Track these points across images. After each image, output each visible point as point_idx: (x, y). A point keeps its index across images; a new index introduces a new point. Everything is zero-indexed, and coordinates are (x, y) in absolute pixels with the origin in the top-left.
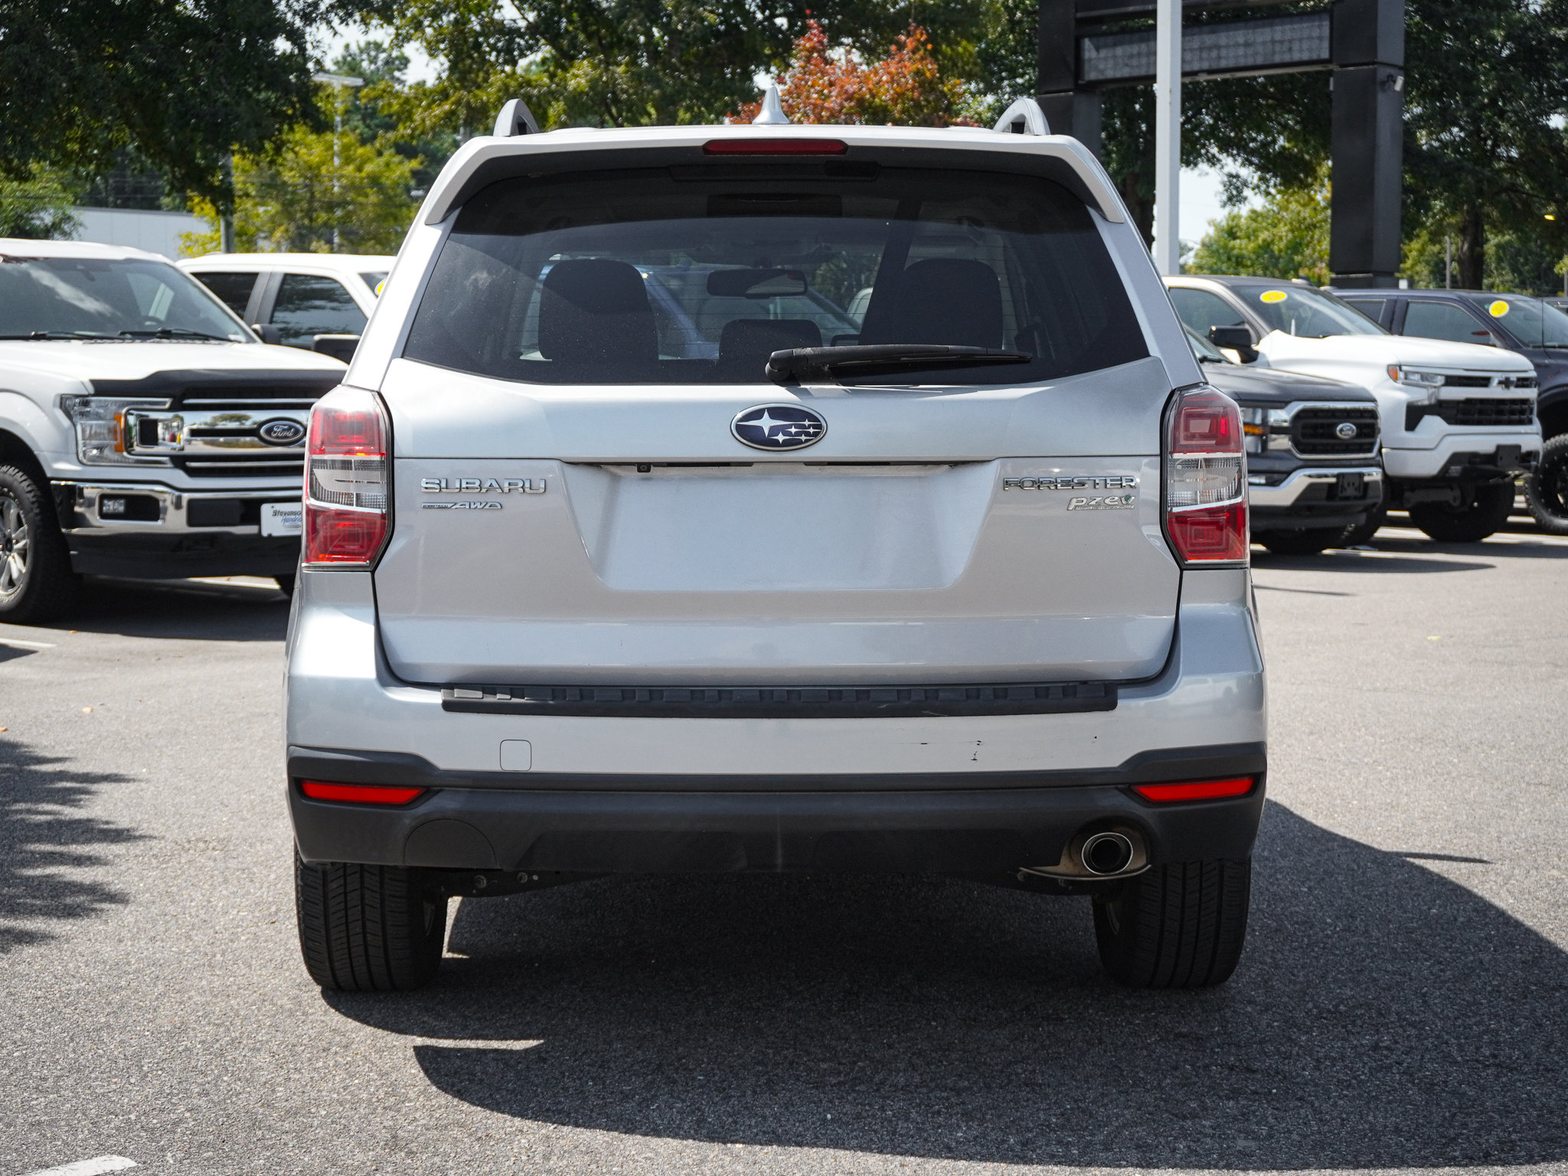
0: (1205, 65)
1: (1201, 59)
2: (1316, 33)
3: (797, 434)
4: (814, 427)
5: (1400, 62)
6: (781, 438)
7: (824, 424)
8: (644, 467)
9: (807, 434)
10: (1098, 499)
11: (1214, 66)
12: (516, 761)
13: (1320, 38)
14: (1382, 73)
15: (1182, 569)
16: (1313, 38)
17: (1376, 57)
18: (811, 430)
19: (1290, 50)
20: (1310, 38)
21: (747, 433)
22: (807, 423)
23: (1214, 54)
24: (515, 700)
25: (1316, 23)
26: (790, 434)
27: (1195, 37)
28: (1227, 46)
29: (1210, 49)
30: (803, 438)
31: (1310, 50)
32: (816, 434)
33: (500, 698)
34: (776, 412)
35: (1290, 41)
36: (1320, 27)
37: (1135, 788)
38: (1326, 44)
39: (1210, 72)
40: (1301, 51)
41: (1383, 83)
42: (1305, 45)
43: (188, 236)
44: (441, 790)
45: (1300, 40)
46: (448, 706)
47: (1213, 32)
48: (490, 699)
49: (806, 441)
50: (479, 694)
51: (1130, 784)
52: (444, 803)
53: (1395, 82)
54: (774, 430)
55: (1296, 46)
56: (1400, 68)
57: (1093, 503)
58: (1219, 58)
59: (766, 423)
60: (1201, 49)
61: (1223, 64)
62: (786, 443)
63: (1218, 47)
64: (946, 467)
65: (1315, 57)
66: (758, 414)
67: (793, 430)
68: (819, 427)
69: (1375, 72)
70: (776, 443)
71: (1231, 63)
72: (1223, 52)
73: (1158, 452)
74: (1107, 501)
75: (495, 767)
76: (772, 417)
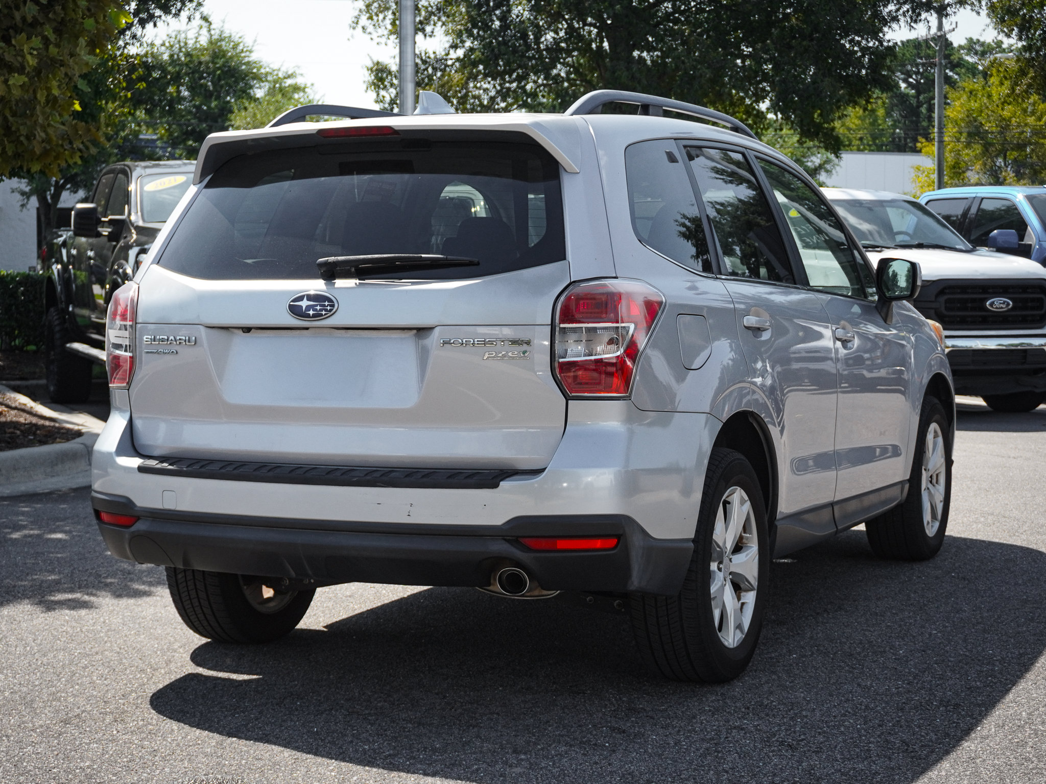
3: (321, 310)
4: (330, 306)
6: (311, 312)
7: (336, 306)
8: (247, 330)
9: (326, 310)
10: (503, 353)
15: (568, 399)
18: (329, 308)
21: (295, 310)
22: (326, 303)
24: (169, 467)
26: (316, 310)
30: (324, 313)
32: (331, 310)
33: (163, 465)
34: (311, 297)
37: (521, 540)
43: (918, 169)
46: (140, 469)
48: (158, 466)
49: (325, 314)
50: (155, 463)
51: (518, 537)
54: (308, 308)
57: (500, 355)
59: (304, 303)
62: (314, 316)
66: (300, 299)
67: (318, 308)
68: (333, 306)
70: (308, 316)
73: (550, 323)
74: (510, 354)
75: (160, 506)
76: (308, 300)
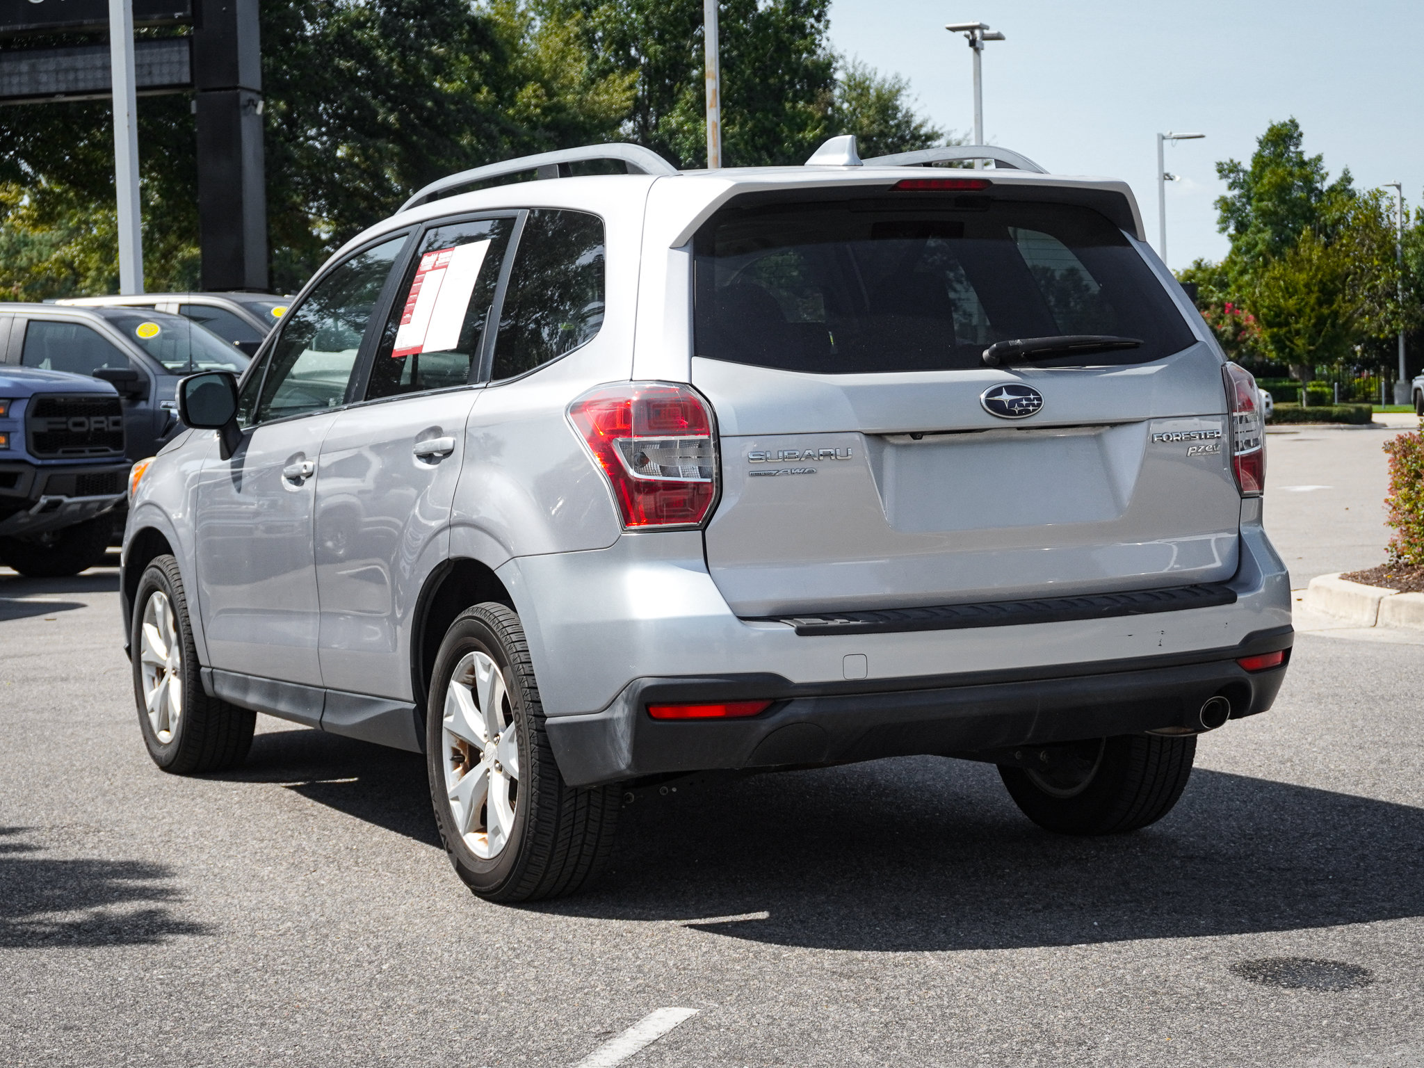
0: (63, 87)
1: (58, 81)
2: (175, 58)
3: (1028, 405)
4: (1038, 399)
5: (258, 87)
6: (1016, 409)
7: (1042, 397)
8: (918, 435)
9: (1033, 405)
11: (72, 88)
12: (855, 671)
13: (180, 63)
14: (245, 97)
15: (1241, 498)
16: (173, 63)
17: (237, 81)
18: (1036, 402)
19: (150, 73)
20: (170, 63)
21: (995, 406)
23: (71, 76)
24: (852, 623)
25: (176, 49)
26: (1022, 405)
27: (51, 59)
28: (85, 69)
29: (67, 71)
30: (1031, 408)
31: (170, 74)
32: (1038, 405)
33: (838, 622)
34: (1012, 389)
35: (150, 65)
36: (180, 52)
38: (186, 69)
39: (67, 94)
40: (161, 75)
41: (245, 107)
42: (166, 69)
44: (791, 701)
45: (161, 64)
46: (801, 632)
47: (69, 55)
48: (831, 623)
49: (1034, 410)
50: (820, 621)
51: (1236, 658)
52: (798, 710)
53: (256, 106)
54: (1012, 403)
55: (155, 70)
56: (258, 93)
58: (76, 80)
59: (1005, 397)
60: (57, 72)
61: (81, 86)
62: (1020, 413)
63: (76, 70)
64: (1108, 428)
65: (176, 81)
66: (998, 392)
67: (1024, 402)
68: (1039, 399)
69: (238, 96)
70: (1014, 413)
71: (90, 86)
72: (81, 75)
73: (1227, 412)
75: (839, 677)
76: (1009, 393)
